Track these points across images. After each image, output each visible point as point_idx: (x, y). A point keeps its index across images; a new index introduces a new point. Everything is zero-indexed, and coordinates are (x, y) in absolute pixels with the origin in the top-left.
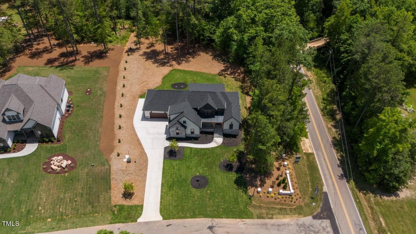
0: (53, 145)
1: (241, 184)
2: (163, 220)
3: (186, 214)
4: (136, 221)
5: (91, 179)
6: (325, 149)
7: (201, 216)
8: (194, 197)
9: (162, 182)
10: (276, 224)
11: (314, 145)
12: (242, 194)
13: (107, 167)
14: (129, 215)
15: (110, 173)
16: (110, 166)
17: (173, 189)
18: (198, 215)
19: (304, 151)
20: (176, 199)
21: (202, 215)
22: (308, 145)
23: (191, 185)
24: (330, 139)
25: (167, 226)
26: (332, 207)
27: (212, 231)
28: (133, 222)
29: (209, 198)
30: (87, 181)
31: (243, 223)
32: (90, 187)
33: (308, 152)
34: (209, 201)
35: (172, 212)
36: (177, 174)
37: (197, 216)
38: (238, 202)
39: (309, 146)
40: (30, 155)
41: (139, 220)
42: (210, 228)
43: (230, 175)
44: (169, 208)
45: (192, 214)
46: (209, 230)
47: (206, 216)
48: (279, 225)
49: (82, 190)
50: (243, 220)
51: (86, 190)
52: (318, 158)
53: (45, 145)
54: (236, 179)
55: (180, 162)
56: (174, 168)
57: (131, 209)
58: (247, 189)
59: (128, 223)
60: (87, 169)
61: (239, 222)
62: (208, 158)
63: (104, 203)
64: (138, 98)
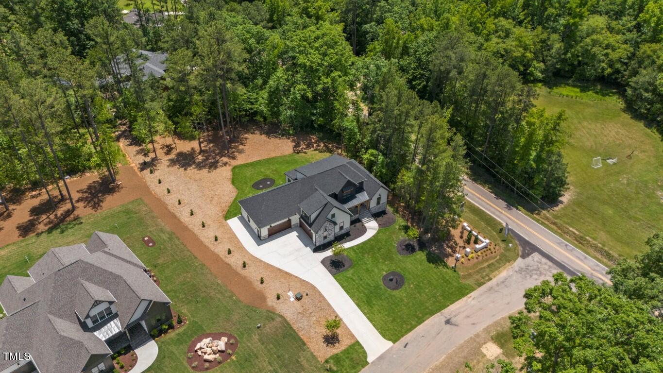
0: (177, 332)
1: (436, 259)
2: (394, 343)
3: (411, 324)
4: (368, 363)
5: (272, 346)
7: (427, 316)
8: (402, 300)
9: (355, 303)
10: (499, 282)
12: (445, 270)
13: (279, 319)
14: (353, 361)
15: (288, 324)
16: (281, 316)
17: (374, 304)
18: (423, 316)
20: (386, 313)
21: (426, 314)
23: (389, 289)
25: (405, 347)
26: (527, 239)
27: (452, 324)
28: (366, 365)
29: (419, 292)
30: (269, 351)
31: (471, 298)
32: (278, 357)
34: (420, 295)
35: (396, 330)
36: (363, 285)
37: (425, 318)
38: (448, 280)
40: (156, 360)
41: (370, 359)
42: (448, 322)
43: (418, 257)
44: (388, 327)
45: (416, 319)
46: (448, 325)
47: (432, 313)
48: (503, 282)
49: (272, 366)
50: (469, 296)
51: (275, 363)
53: (164, 337)
54: (427, 257)
55: (353, 269)
56: (354, 280)
57: (348, 353)
58: (445, 263)
59: (360, 370)
60: (255, 335)
61: (467, 300)
62: (379, 249)
63: (310, 366)
64: (224, 221)
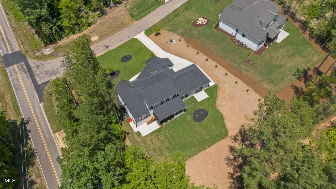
6: (43, 143)
11: (54, 143)
19: (62, 131)
22: (60, 140)
24: (38, 160)
33: (59, 132)
39: (58, 140)
41: (144, 32)
42: (108, 47)
46: (108, 45)
52: (49, 130)
